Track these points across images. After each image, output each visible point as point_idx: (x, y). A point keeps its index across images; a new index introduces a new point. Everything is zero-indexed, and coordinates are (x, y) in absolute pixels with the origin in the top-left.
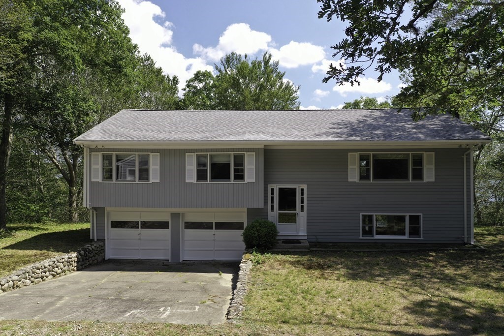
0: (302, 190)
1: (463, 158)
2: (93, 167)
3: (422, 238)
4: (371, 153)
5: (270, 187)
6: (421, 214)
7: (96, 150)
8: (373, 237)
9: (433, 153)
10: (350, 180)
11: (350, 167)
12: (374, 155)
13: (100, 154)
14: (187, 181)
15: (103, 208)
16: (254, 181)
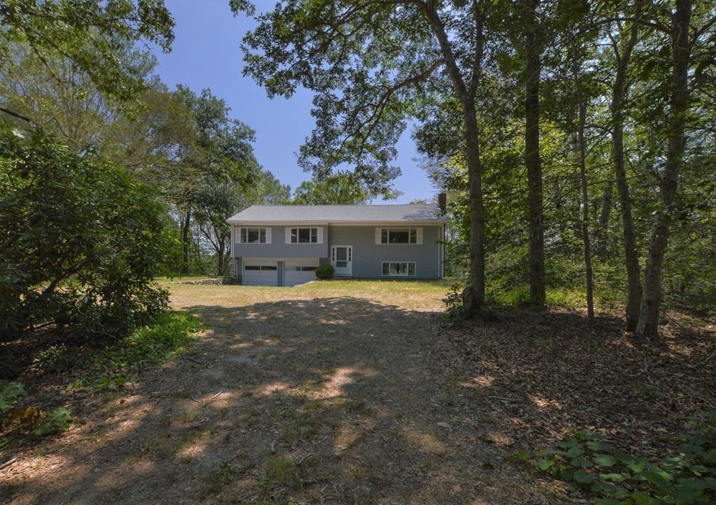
0: (350, 249)
2: (236, 235)
3: (415, 275)
4: (388, 228)
5: (332, 247)
6: (415, 263)
7: (238, 226)
8: (389, 275)
9: (422, 228)
10: (377, 243)
11: (376, 236)
12: (390, 229)
13: (240, 228)
14: (286, 243)
15: (241, 258)
16: (322, 243)
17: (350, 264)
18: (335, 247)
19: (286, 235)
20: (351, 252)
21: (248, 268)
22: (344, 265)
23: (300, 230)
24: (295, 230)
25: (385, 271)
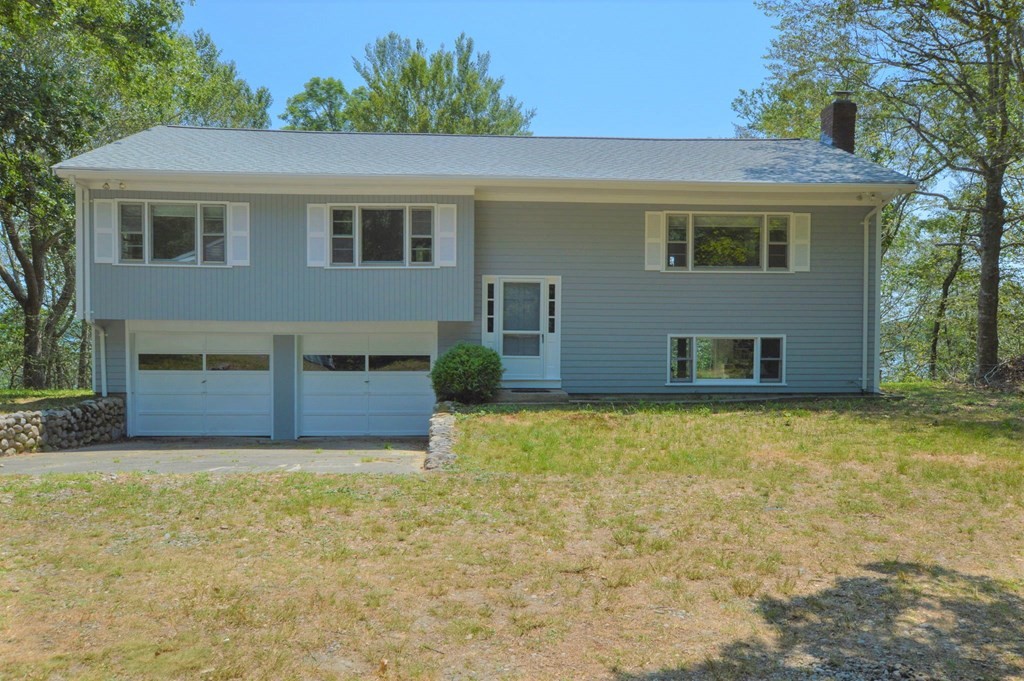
0: (552, 288)
1: (863, 226)
2: (97, 230)
3: (784, 383)
4: (691, 213)
5: (487, 280)
6: (784, 336)
7: (106, 193)
8: (691, 382)
9: (809, 215)
10: (648, 267)
11: (648, 240)
12: (695, 217)
13: (114, 205)
14: (310, 263)
15: (122, 322)
16: (453, 263)
17: (552, 345)
18: (498, 281)
19: (310, 235)
20: (558, 300)
21: (149, 361)
22: (532, 346)
23: (366, 213)
24: (348, 214)
25: (682, 370)
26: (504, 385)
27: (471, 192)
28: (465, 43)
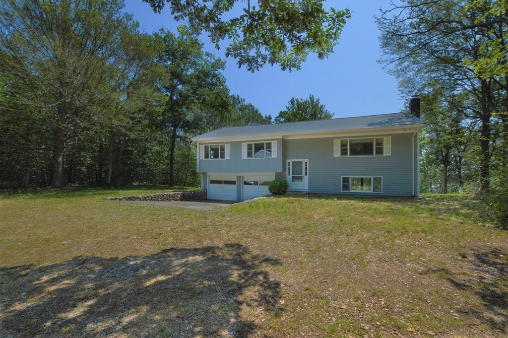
0: (306, 163)
1: (412, 140)
2: (201, 152)
3: (382, 192)
4: (348, 139)
5: (288, 161)
6: (382, 177)
7: (202, 144)
8: (349, 191)
9: (390, 137)
10: (335, 156)
11: (334, 148)
12: (350, 140)
13: (203, 146)
14: (243, 158)
15: (206, 173)
16: (276, 157)
17: (306, 179)
18: (291, 161)
19: (243, 151)
20: (308, 166)
21: (212, 182)
22: (300, 178)
23: (255, 144)
24: (251, 145)
25: (346, 187)
26: (288, 190)
27: (281, 137)
28: (311, 97)
